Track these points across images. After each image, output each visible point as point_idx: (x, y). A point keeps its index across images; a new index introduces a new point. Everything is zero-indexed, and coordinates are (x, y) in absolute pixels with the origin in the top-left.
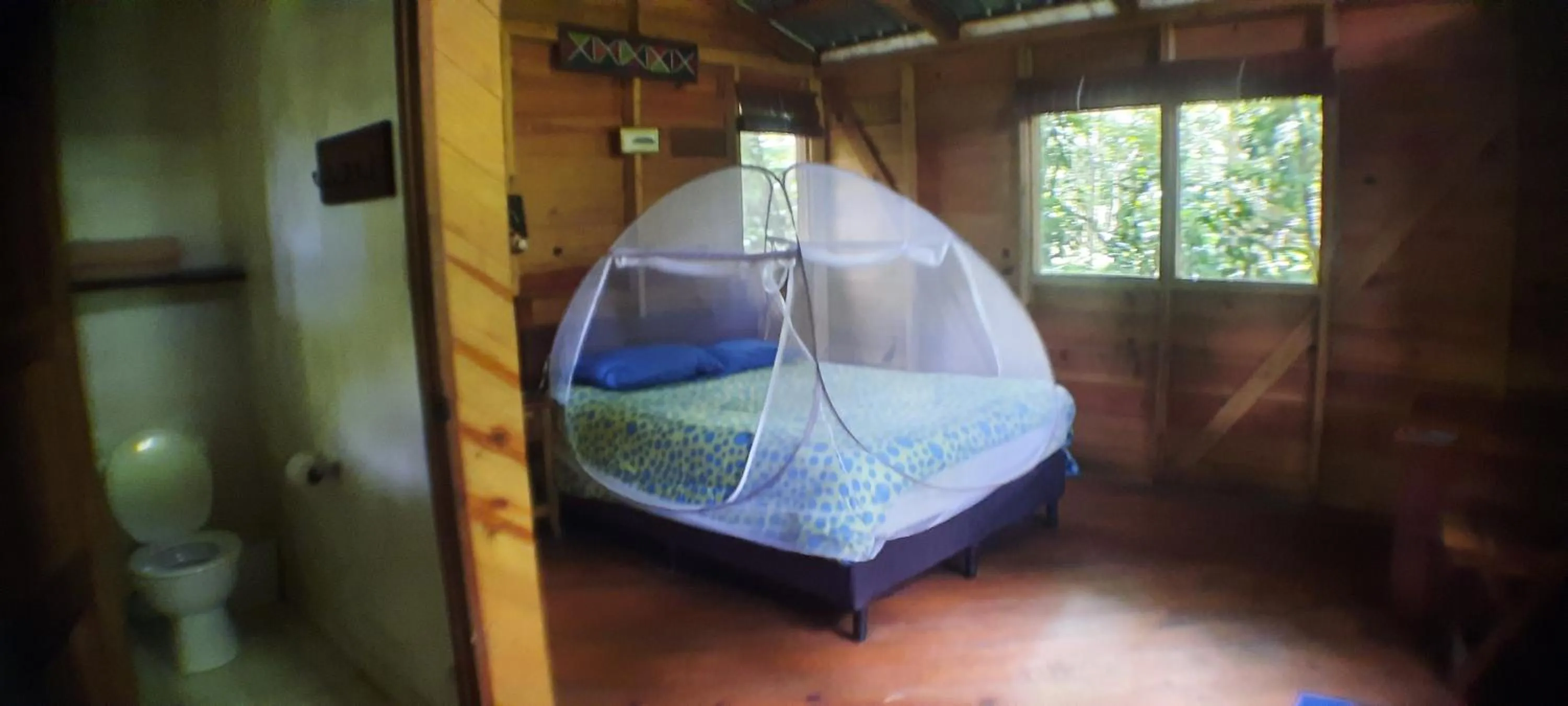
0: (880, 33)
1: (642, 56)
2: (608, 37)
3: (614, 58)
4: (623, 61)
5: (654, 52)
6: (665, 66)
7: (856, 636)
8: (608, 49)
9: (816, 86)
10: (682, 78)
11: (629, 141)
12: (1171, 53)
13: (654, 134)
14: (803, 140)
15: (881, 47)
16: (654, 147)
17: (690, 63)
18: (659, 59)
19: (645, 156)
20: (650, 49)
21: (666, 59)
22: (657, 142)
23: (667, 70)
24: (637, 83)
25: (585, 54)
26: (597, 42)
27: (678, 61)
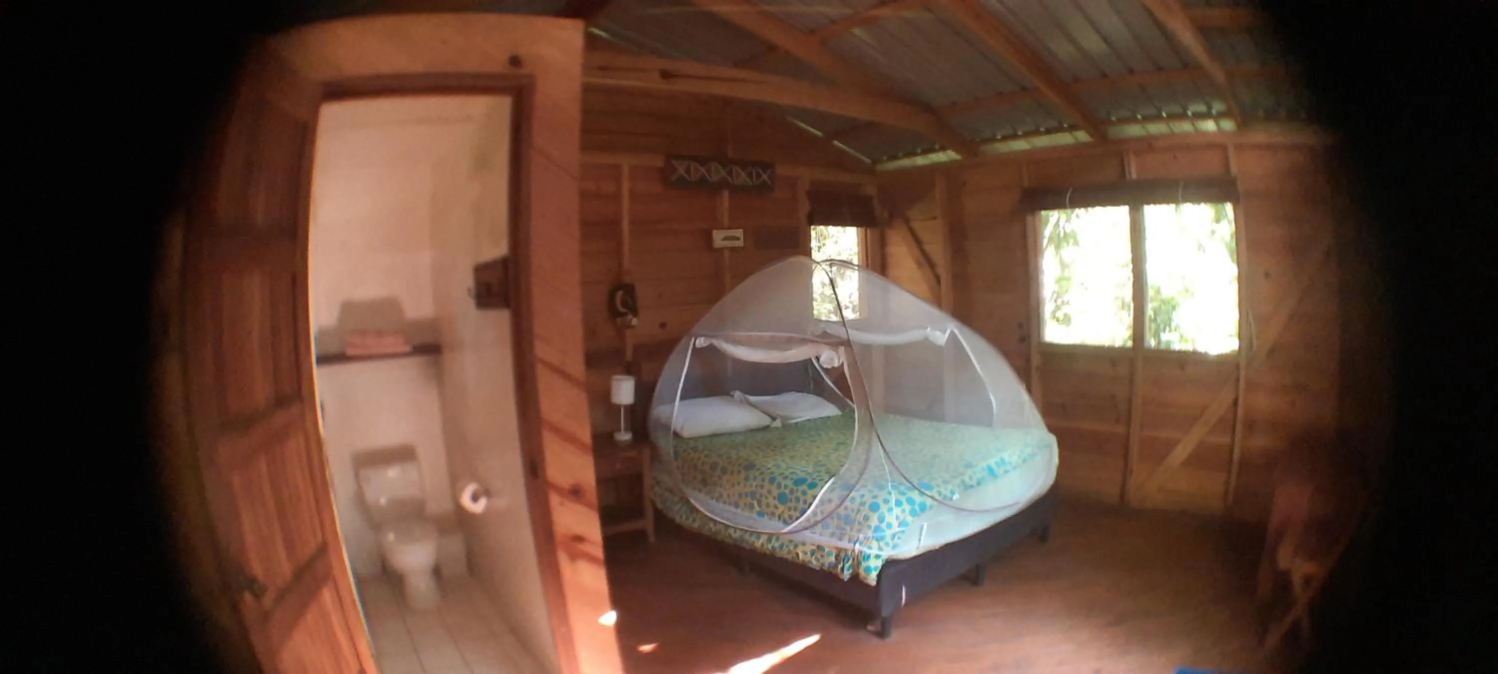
0: (919, 151)
1: (730, 173)
2: (703, 161)
3: (707, 176)
4: (714, 178)
5: (740, 170)
6: (748, 180)
7: (882, 634)
8: (703, 170)
9: (870, 190)
10: (763, 189)
11: (719, 238)
12: (1133, 173)
13: (739, 233)
14: (864, 229)
15: (920, 161)
16: (740, 243)
17: (769, 177)
18: (743, 174)
19: (733, 249)
20: (736, 169)
21: (750, 175)
22: (742, 239)
23: (751, 183)
24: (726, 194)
25: (685, 175)
26: (694, 165)
27: (759, 176)
